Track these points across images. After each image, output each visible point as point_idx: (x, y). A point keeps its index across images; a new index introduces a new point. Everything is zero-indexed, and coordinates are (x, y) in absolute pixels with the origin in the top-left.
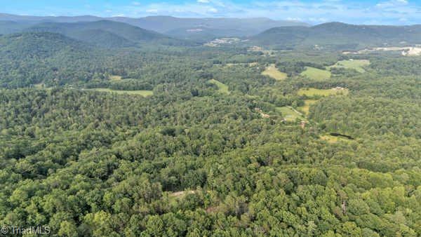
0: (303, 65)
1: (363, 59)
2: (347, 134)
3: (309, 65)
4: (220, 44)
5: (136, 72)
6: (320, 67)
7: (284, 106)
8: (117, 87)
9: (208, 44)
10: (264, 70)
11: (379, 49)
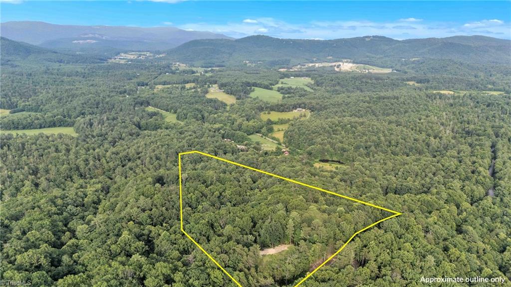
0: (248, 84)
1: (303, 76)
2: (335, 159)
3: (255, 85)
4: (131, 60)
5: (30, 102)
6: (267, 87)
7: (252, 134)
8: (12, 126)
9: (113, 60)
10: (207, 92)
11: (311, 65)
